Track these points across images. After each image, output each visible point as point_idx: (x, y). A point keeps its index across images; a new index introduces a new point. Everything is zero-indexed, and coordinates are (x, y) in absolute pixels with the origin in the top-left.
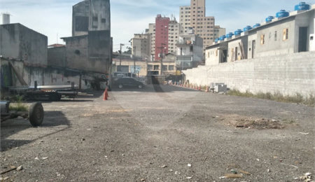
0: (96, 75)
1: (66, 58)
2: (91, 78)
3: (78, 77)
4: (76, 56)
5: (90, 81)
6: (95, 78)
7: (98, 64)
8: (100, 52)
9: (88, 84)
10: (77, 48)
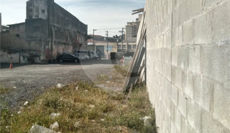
0: (32, 52)
1: (10, 40)
2: (27, 55)
3: (18, 54)
4: (17, 38)
5: (27, 57)
6: (31, 54)
7: (33, 43)
8: (34, 35)
9: (26, 59)
10: (17, 33)
